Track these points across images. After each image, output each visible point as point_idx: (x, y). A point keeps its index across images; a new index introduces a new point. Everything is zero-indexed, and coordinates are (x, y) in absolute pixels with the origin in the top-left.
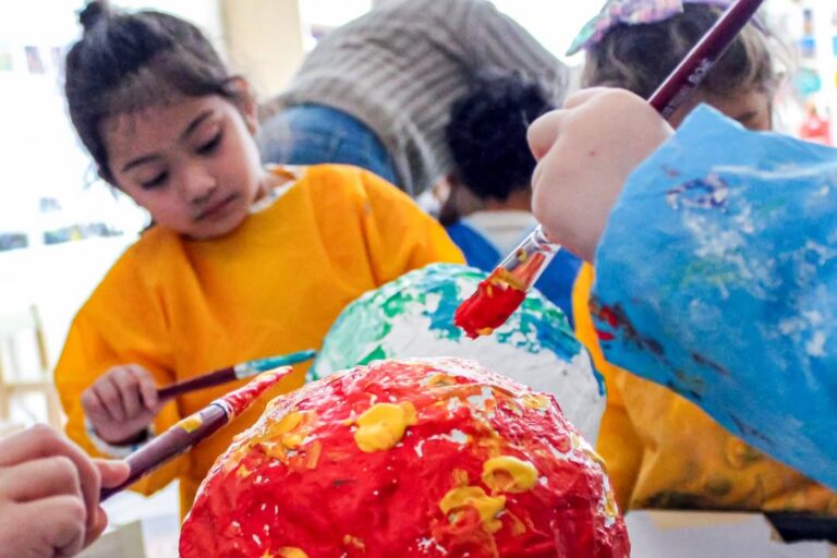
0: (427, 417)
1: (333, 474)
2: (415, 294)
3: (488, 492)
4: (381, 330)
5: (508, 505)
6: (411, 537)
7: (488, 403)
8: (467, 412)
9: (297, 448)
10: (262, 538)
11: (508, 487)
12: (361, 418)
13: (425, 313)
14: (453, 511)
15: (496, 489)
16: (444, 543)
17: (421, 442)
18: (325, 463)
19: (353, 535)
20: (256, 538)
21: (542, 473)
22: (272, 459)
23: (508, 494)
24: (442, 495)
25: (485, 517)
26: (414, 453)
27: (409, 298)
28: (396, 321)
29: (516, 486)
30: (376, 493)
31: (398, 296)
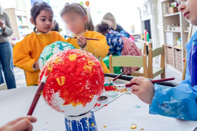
0: (79, 56)
1: (67, 65)
2: (56, 45)
3: (89, 66)
4: (52, 50)
5: (92, 68)
6: (80, 73)
7: (86, 54)
8: (84, 55)
9: (60, 62)
10: (57, 75)
11: (92, 65)
12: (69, 57)
13: (58, 47)
14: (85, 69)
15: (90, 65)
16: (85, 74)
17: (79, 60)
18: (65, 63)
19: (72, 73)
20: (55, 76)
21: (95, 63)
22: (56, 64)
23: (92, 66)
24: (83, 67)
25: (90, 69)
26: (78, 61)
27: (55, 45)
28: (54, 49)
29: (93, 65)
30: (74, 67)
31: (53, 45)
